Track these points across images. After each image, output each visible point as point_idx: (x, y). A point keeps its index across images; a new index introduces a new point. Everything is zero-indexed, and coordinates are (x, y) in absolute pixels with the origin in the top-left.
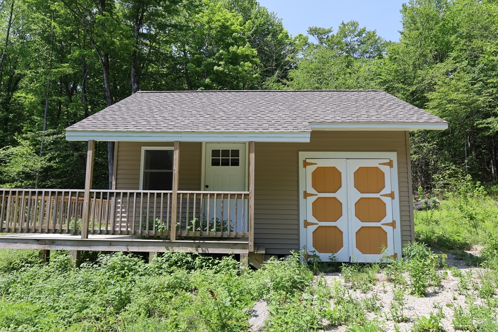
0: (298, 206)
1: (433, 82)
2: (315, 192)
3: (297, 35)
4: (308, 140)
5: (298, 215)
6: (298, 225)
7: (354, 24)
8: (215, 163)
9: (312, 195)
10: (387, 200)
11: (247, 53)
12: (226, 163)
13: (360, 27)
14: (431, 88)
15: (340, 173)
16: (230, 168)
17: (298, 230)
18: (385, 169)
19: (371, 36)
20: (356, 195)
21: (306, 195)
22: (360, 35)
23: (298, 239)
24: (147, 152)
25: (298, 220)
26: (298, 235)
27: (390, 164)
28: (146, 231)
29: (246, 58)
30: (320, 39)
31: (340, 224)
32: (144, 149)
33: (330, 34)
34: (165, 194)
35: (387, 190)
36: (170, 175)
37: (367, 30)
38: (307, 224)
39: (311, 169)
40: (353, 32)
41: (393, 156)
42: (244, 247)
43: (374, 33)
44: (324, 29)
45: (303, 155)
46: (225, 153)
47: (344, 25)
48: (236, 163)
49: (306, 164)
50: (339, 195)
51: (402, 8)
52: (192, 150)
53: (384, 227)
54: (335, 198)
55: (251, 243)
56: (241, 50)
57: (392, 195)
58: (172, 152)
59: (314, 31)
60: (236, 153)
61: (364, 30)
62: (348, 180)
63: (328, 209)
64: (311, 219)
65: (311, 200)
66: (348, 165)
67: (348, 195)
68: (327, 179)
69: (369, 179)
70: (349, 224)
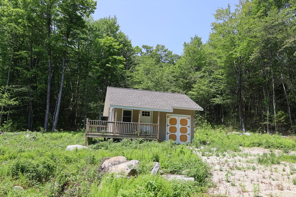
0: (166, 128)
1: (195, 80)
2: (170, 125)
3: (136, 46)
4: (172, 112)
5: (165, 131)
6: (165, 134)
7: (163, 47)
8: (143, 115)
9: (169, 126)
10: (188, 128)
11: (121, 59)
12: (146, 115)
13: (166, 48)
14: (195, 82)
15: (177, 120)
16: (147, 117)
17: (165, 135)
18: (188, 120)
19: (170, 53)
20: (180, 126)
21: (168, 125)
22: (165, 51)
23: (165, 138)
24: (124, 111)
25: (165, 132)
26: (165, 136)
27: (189, 118)
28: (132, 133)
29: (121, 62)
30: (147, 51)
31: (176, 134)
32: (123, 110)
33: (152, 49)
34: (137, 124)
35: (188, 125)
36: (131, 118)
37: (169, 50)
38: (168, 133)
39: (169, 118)
40: (162, 49)
41: (190, 116)
42: (156, 138)
43: (172, 52)
44: (149, 47)
45: (167, 115)
46: (146, 112)
47: (158, 45)
48: (149, 115)
49: (168, 117)
50: (176, 126)
51: (184, 44)
52: (137, 112)
53: (187, 135)
54: (175, 127)
55: (158, 137)
56: (118, 58)
57: (189, 127)
58: (131, 111)
59: (144, 47)
60: (149, 112)
61: (167, 50)
62: (178, 122)
63: (173, 130)
64: (169, 132)
65: (169, 127)
66: (179, 118)
67: (178, 126)
68: (173, 121)
69: (184, 122)
70: (178, 134)
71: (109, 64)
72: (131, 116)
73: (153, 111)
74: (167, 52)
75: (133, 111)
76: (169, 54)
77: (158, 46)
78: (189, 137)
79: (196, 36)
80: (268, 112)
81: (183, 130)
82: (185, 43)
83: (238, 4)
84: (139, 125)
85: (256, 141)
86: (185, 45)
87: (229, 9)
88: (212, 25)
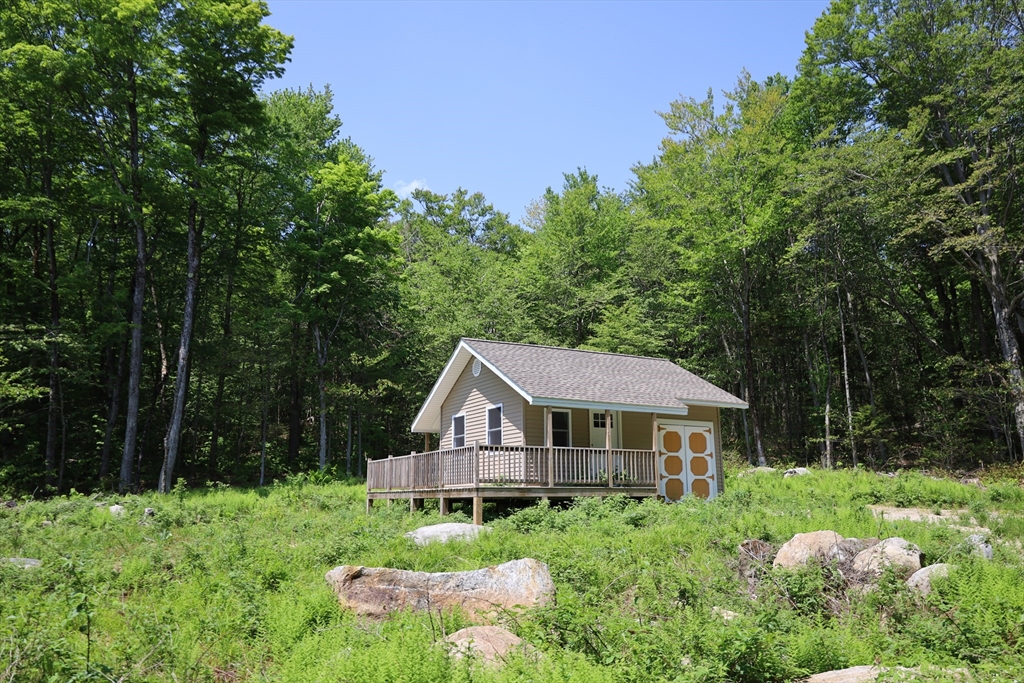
2: (665, 451)
4: (688, 414)
7: (479, 198)
8: (596, 424)
9: (664, 454)
10: (708, 459)
12: (603, 425)
15: (680, 437)
16: (601, 429)
18: (707, 435)
19: (500, 219)
20: (691, 455)
21: (661, 454)
22: (484, 212)
27: (709, 431)
28: (594, 481)
29: (385, 247)
31: (682, 477)
35: (708, 452)
36: (567, 435)
38: (661, 476)
39: (663, 432)
40: (474, 206)
41: (711, 425)
42: (654, 492)
43: (507, 217)
44: (435, 196)
45: (661, 422)
46: (603, 416)
49: (659, 428)
50: (680, 454)
52: (581, 414)
53: (707, 480)
54: (678, 457)
55: (657, 488)
57: (711, 455)
58: (567, 413)
59: (420, 195)
61: (491, 208)
62: (685, 442)
63: (674, 465)
64: (665, 474)
65: (664, 457)
66: (685, 431)
67: (686, 454)
68: (672, 442)
69: (697, 442)
70: (687, 477)
71: (356, 254)
72: (566, 427)
73: (623, 412)
74: (488, 217)
75: (572, 414)
76: (497, 223)
77: (461, 193)
78: (713, 485)
79: (582, 170)
80: (828, 407)
81: (699, 466)
82: (549, 191)
83: (733, 92)
84: (610, 453)
85: (865, 489)
86: (550, 196)
87: (711, 102)
88: (661, 146)
